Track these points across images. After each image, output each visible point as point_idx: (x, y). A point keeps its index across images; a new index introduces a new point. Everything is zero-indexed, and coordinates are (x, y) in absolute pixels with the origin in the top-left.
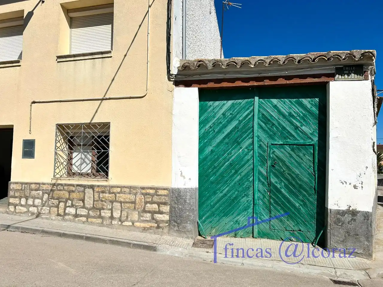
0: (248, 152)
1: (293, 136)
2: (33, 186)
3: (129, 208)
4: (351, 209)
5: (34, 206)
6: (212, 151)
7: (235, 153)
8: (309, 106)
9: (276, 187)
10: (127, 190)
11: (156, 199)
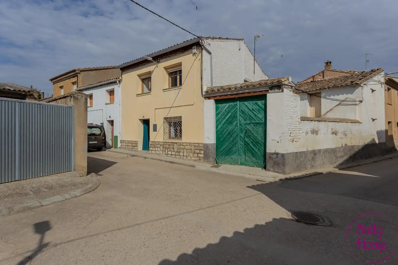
0: (236, 127)
1: (254, 119)
2: (157, 143)
3: (189, 152)
4: (276, 152)
5: (158, 151)
6: (221, 127)
7: (231, 128)
8: (261, 105)
9: (247, 143)
10: (188, 144)
11: (198, 148)
